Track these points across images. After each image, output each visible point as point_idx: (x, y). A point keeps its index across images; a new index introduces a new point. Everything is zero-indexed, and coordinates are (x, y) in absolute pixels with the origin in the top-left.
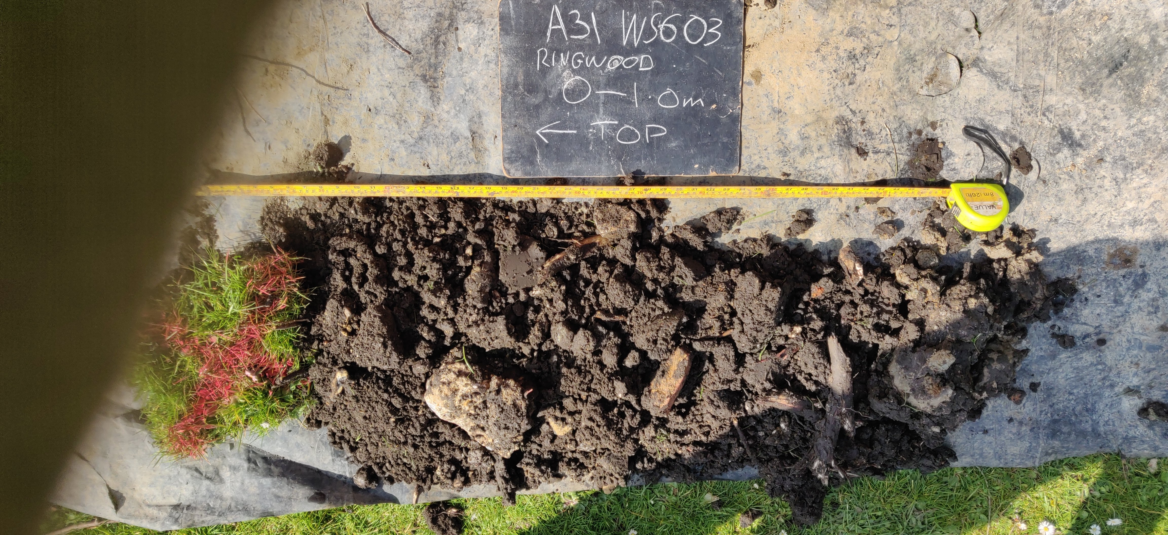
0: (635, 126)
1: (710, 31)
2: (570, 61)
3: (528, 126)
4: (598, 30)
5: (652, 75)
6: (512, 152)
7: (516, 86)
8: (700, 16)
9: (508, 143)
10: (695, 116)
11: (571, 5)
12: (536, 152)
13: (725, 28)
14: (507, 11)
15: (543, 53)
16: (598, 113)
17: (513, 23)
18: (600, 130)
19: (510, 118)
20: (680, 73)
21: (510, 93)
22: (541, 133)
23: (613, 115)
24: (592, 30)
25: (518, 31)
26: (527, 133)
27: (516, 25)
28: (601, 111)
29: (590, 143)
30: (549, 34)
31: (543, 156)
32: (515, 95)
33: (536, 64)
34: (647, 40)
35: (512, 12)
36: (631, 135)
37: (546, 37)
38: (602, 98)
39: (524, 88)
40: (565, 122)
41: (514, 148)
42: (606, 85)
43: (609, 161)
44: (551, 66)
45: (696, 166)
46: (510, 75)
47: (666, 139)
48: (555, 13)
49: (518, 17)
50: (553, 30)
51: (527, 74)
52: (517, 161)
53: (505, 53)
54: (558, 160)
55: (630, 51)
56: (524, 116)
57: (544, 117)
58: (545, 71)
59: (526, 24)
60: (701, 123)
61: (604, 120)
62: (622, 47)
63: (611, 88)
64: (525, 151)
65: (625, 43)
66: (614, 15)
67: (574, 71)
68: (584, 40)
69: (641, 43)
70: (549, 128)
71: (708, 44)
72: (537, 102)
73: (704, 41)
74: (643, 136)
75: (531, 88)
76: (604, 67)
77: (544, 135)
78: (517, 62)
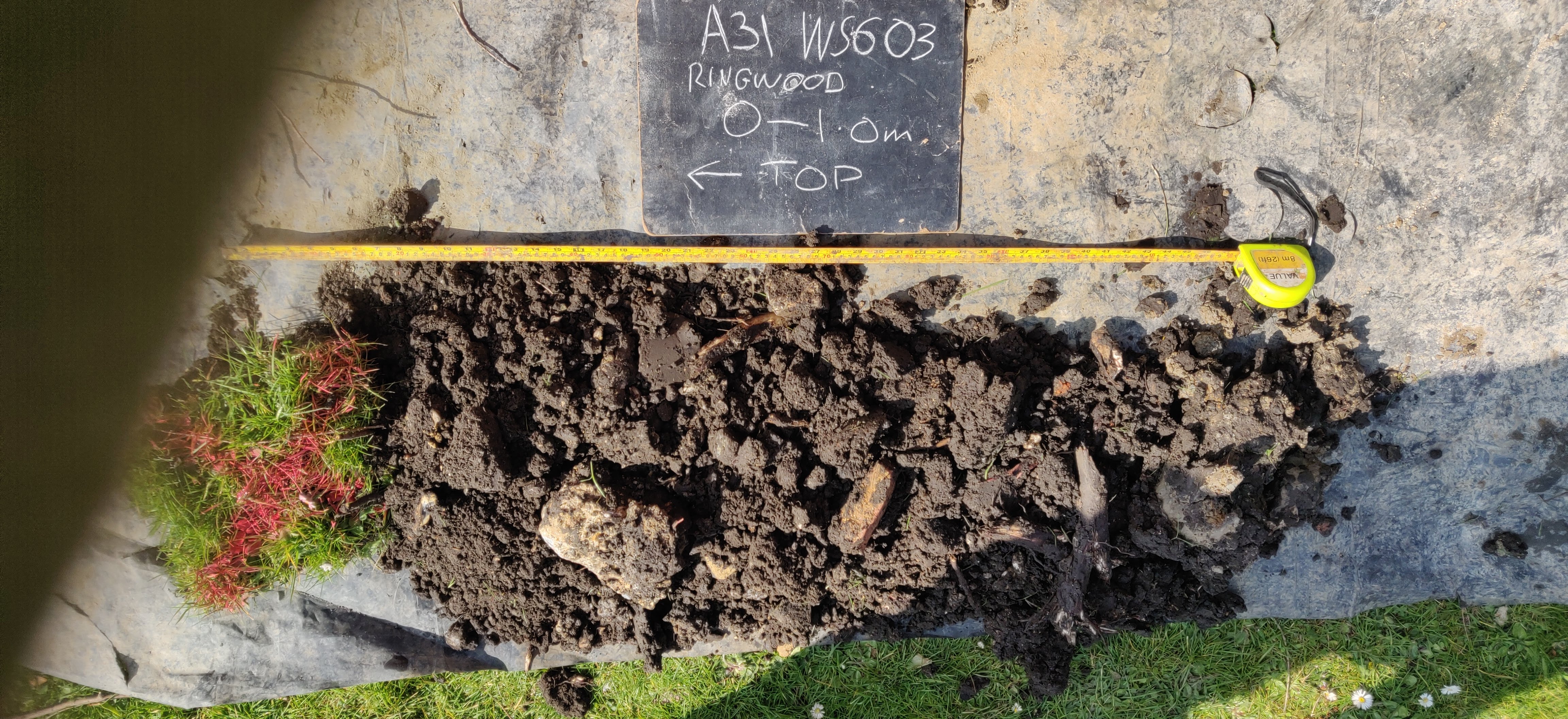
0: (820, 168)
1: (920, 40)
2: (732, 80)
3: (677, 167)
4: (770, 38)
5: (842, 99)
6: (656, 202)
7: (661, 113)
8: (906, 20)
9: (650, 190)
10: (900, 154)
11: (734, 4)
12: (687, 202)
13: (940, 36)
14: (648, 13)
15: (696, 69)
16: (770, 149)
17: (656, 29)
18: (773, 172)
19: (653, 156)
20: (880, 96)
21: (653, 123)
22: (695, 177)
23: (790, 152)
24: (762, 38)
25: (663, 39)
26: (676, 177)
27: (660, 31)
28: (775, 147)
29: (759, 190)
30: (704, 44)
31: (697, 206)
32: (659, 126)
33: (687, 83)
34: (835, 52)
35: (655, 14)
36: (815, 179)
37: (701, 47)
38: (776, 130)
39: (671, 116)
40: (726, 162)
41: (658, 196)
42: (781, 112)
43: (785, 214)
44: (708, 87)
45: (902, 221)
46: (653, 98)
47: (860, 184)
48: (712, 16)
49: (663, 21)
50: (709, 38)
51: (675, 98)
52: (661, 213)
53: (646, 69)
54: (717, 213)
55: (812, 66)
56: (672, 153)
57: (698, 155)
58: (699, 93)
59: (674, 31)
60: (908, 163)
61: (779, 159)
62: (803, 61)
63: (787, 117)
64: (673, 201)
65: (806, 56)
66: (792, 19)
67: (738, 93)
68: (751, 51)
69: (827, 57)
70: (705, 170)
71: (918, 58)
72: (689, 135)
73: (912, 53)
74: (831, 180)
75: (681, 117)
76: (778, 88)
77: (698, 178)
78: (662, 81)
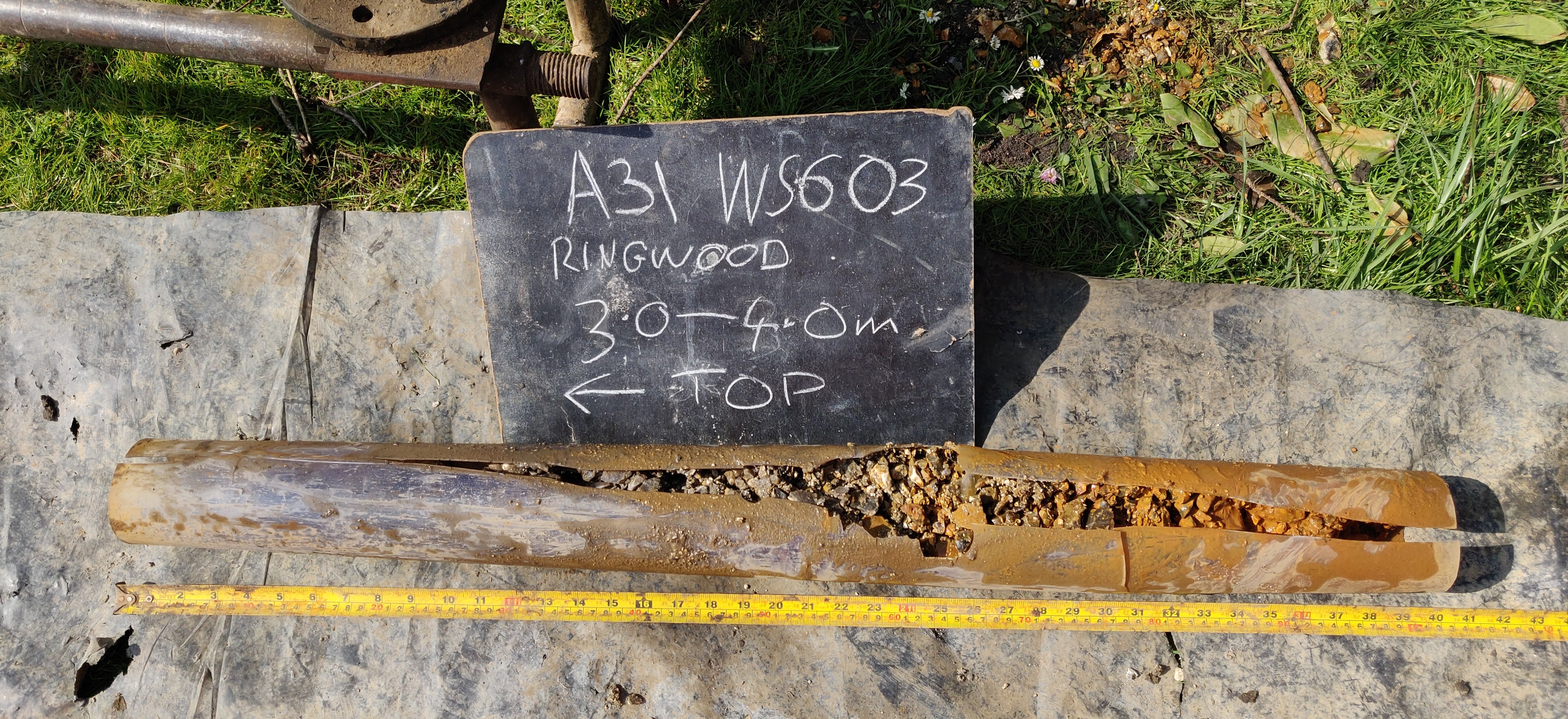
0: (761, 376)
1: (903, 184)
2: (618, 259)
3: (547, 384)
4: (671, 196)
5: (788, 277)
6: (522, 434)
7: (517, 310)
8: (881, 155)
9: (512, 419)
10: (881, 352)
11: (611, 148)
12: (568, 432)
13: (935, 176)
14: (481, 169)
16: (684, 354)
17: (496, 191)
18: (691, 385)
19: (512, 371)
20: (845, 272)
21: (506, 325)
22: (575, 397)
23: (714, 357)
24: (659, 196)
25: (509, 206)
26: (549, 398)
27: (503, 194)
28: (691, 350)
29: (672, 411)
30: (570, 209)
31: (582, 437)
32: (515, 330)
33: (552, 267)
34: (773, 211)
35: (492, 170)
36: (754, 393)
37: (567, 214)
38: (691, 326)
39: (532, 314)
40: (619, 374)
41: (524, 425)
42: (696, 301)
44: (582, 270)
46: (502, 290)
47: (824, 397)
48: (579, 166)
49: (506, 179)
50: (578, 200)
51: (536, 289)
53: (487, 249)
55: (738, 233)
56: (538, 366)
57: (575, 368)
58: (569, 280)
59: (523, 192)
60: (895, 364)
61: (698, 367)
62: (723, 226)
63: (706, 306)
64: (545, 432)
65: (728, 219)
66: (702, 165)
67: (628, 277)
68: (643, 216)
69: (761, 219)
70: (590, 386)
71: (901, 211)
72: (560, 340)
73: (893, 204)
75: (547, 315)
76: (688, 267)
77: (581, 399)
78: (513, 265)
